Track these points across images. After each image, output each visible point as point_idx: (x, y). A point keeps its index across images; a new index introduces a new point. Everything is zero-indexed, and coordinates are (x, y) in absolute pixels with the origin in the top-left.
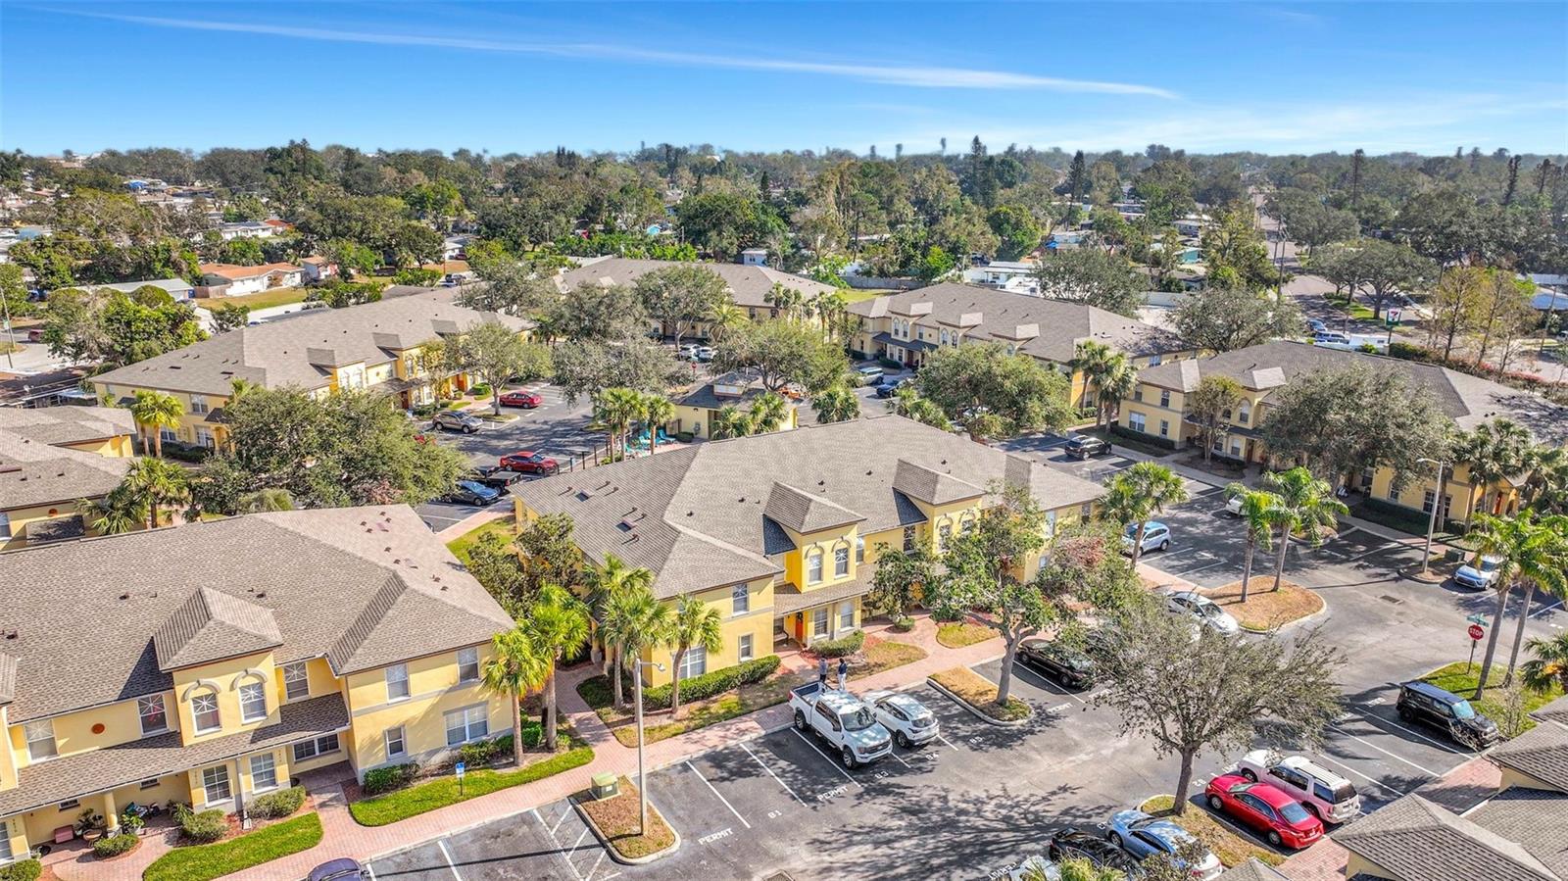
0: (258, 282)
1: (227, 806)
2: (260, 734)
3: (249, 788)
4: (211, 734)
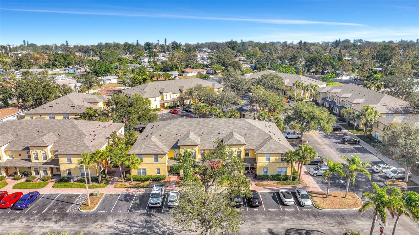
0: (195, 73)
1: (38, 177)
2: (46, 163)
3: (42, 173)
4: (37, 161)
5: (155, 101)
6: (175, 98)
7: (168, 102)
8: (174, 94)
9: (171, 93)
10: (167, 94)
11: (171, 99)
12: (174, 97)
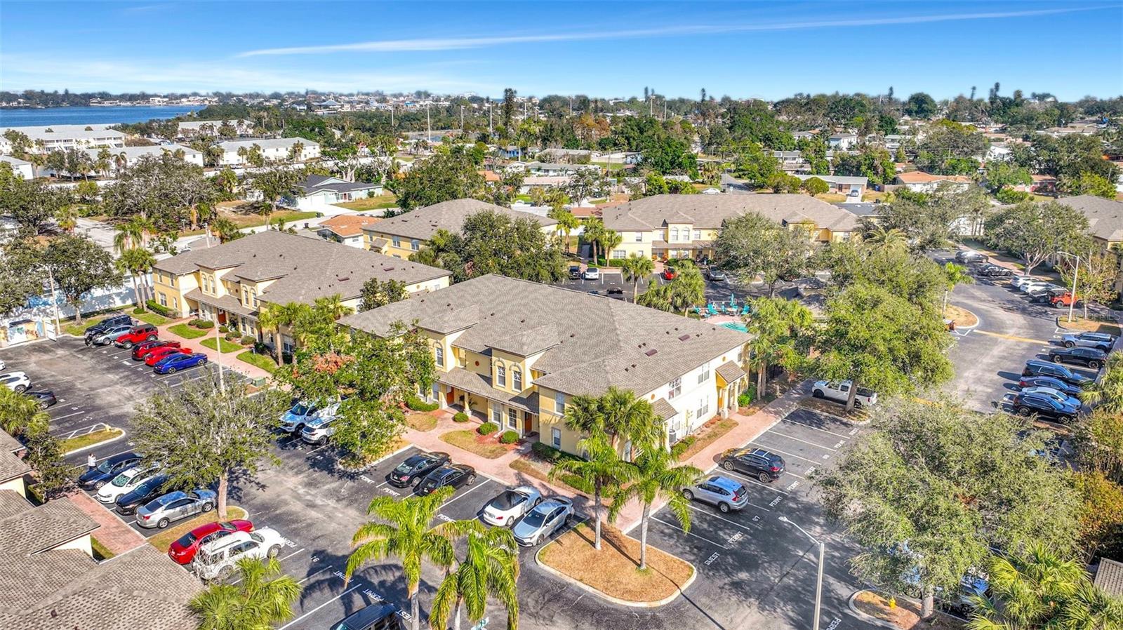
5: (640, 240)
6: (703, 242)
7: (679, 249)
8: (702, 231)
9: (690, 226)
10: (681, 227)
11: (690, 242)
12: (702, 239)
